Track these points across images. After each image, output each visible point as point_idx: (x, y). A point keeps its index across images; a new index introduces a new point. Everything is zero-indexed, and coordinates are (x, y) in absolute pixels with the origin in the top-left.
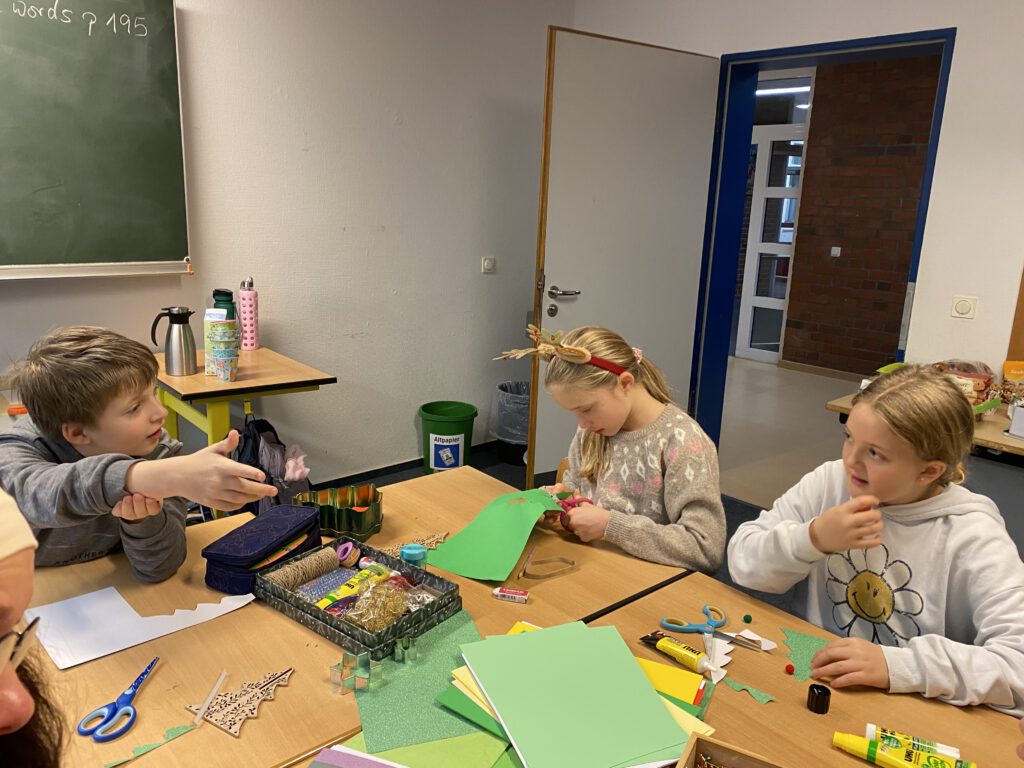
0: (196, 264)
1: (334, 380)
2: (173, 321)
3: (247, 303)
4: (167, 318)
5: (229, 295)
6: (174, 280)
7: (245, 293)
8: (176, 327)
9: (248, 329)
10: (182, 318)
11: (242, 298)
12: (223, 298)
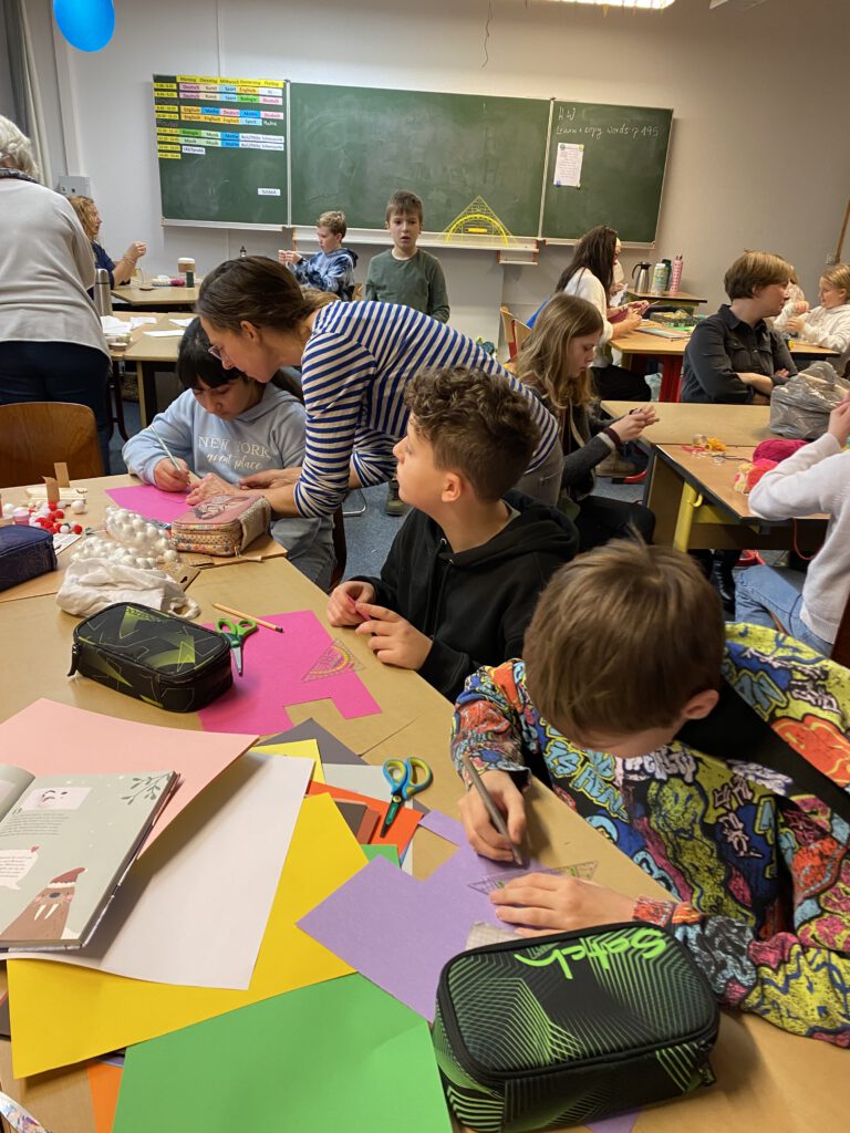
0: (658, 247)
1: (705, 302)
2: (641, 268)
3: (677, 267)
4: (639, 267)
5: (670, 262)
6: (645, 253)
7: (677, 262)
8: (643, 271)
9: (675, 280)
10: (646, 267)
11: (675, 264)
12: (667, 262)
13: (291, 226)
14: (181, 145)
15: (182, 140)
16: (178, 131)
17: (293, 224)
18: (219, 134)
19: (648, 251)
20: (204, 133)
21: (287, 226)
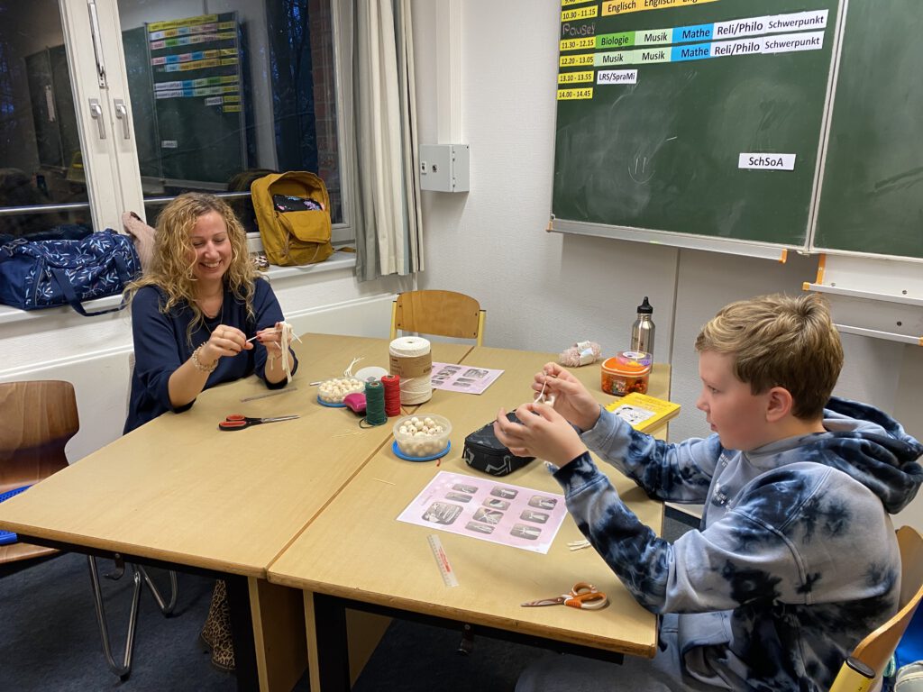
13: (814, 250)
14: (596, 69)
15: (598, 59)
16: (593, 41)
17: (818, 244)
18: (669, 32)
20: (639, 37)
21: (801, 250)
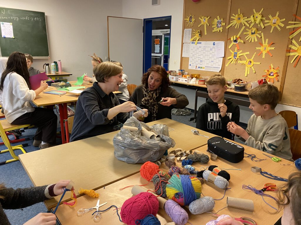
0: (51, 57)
1: (72, 75)
2: (46, 65)
3: (59, 64)
4: (45, 65)
5: (56, 62)
7: (59, 62)
9: (60, 68)
10: (48, 65)
19: (48, 59)
